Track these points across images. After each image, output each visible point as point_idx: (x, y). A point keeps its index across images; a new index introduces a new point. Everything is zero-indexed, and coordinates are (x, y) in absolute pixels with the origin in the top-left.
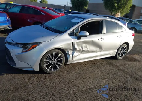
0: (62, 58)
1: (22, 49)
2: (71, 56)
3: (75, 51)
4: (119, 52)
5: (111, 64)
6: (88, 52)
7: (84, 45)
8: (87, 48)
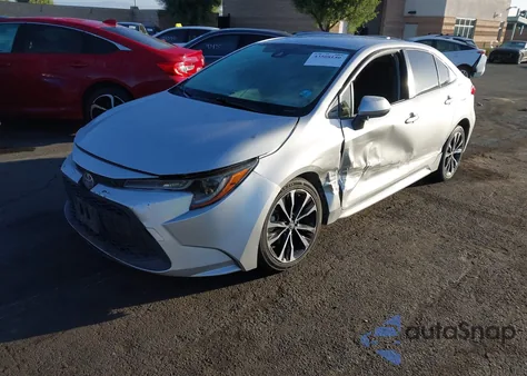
0: (314, 208)
1: (192, 196)
2: (336, 192)
3: (346, 174)
4: (447, 155)
5: (429, 199)
6: (378, 170)
7: (370, 146)
8: (376, 156)
